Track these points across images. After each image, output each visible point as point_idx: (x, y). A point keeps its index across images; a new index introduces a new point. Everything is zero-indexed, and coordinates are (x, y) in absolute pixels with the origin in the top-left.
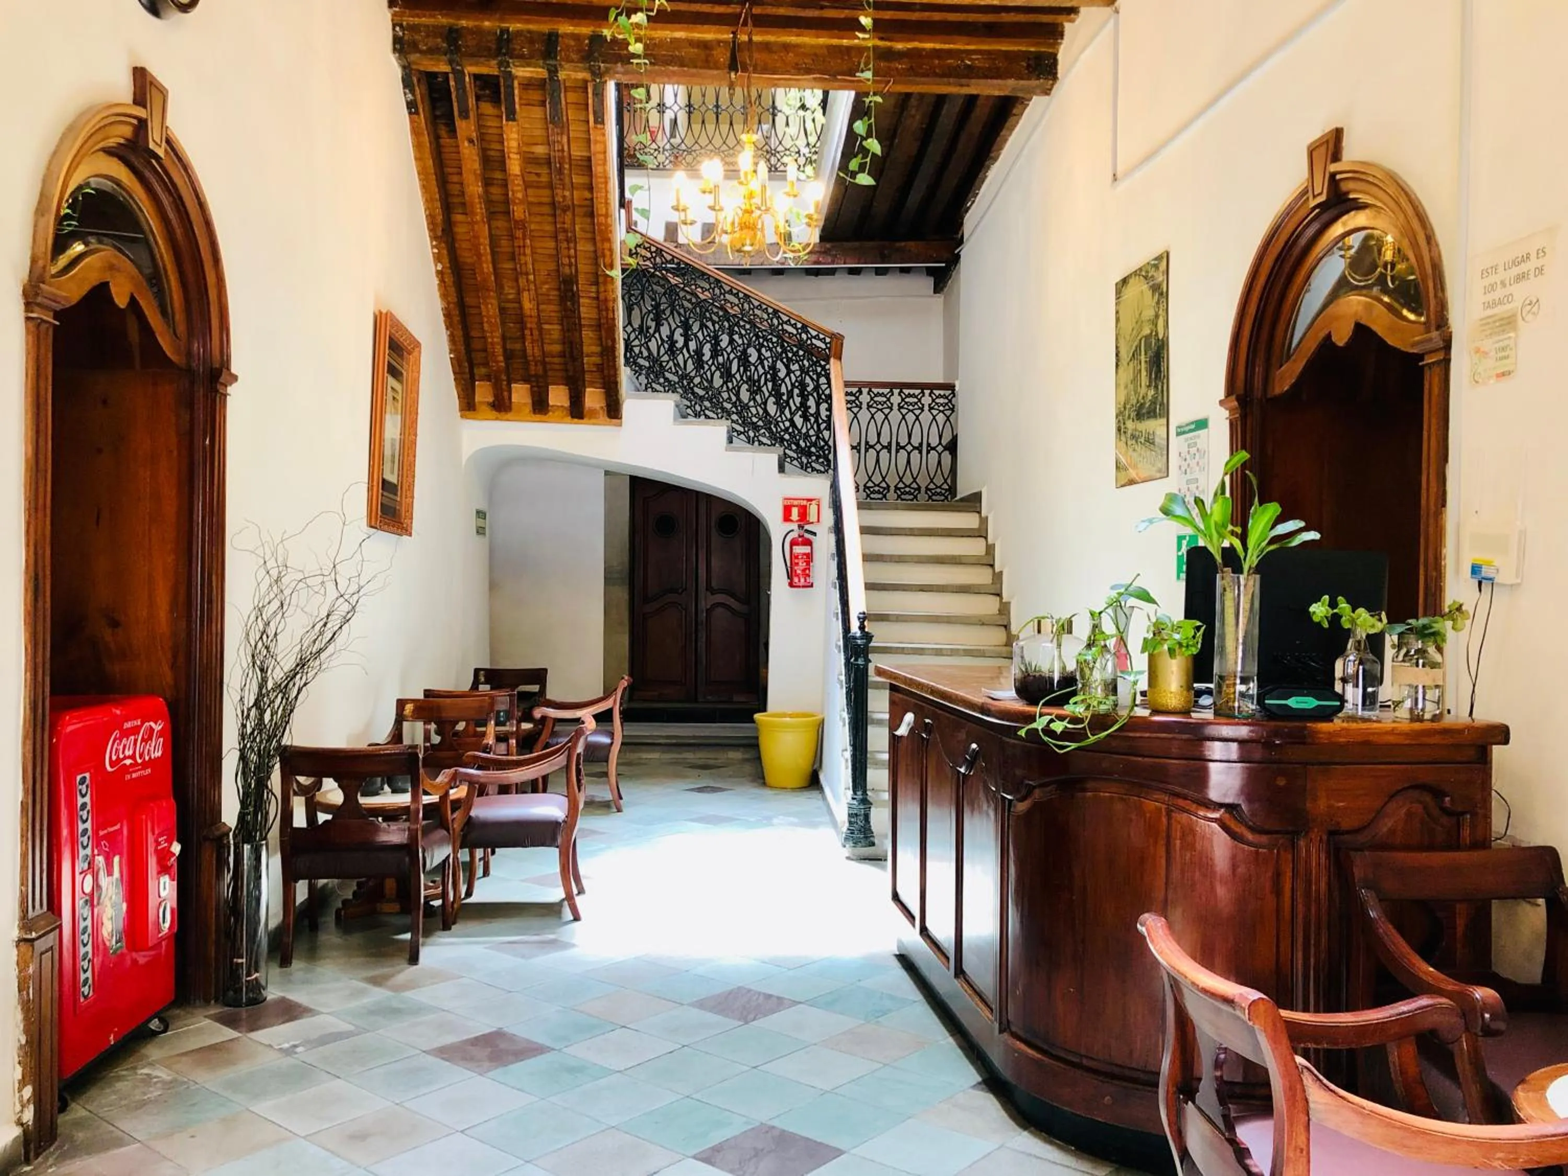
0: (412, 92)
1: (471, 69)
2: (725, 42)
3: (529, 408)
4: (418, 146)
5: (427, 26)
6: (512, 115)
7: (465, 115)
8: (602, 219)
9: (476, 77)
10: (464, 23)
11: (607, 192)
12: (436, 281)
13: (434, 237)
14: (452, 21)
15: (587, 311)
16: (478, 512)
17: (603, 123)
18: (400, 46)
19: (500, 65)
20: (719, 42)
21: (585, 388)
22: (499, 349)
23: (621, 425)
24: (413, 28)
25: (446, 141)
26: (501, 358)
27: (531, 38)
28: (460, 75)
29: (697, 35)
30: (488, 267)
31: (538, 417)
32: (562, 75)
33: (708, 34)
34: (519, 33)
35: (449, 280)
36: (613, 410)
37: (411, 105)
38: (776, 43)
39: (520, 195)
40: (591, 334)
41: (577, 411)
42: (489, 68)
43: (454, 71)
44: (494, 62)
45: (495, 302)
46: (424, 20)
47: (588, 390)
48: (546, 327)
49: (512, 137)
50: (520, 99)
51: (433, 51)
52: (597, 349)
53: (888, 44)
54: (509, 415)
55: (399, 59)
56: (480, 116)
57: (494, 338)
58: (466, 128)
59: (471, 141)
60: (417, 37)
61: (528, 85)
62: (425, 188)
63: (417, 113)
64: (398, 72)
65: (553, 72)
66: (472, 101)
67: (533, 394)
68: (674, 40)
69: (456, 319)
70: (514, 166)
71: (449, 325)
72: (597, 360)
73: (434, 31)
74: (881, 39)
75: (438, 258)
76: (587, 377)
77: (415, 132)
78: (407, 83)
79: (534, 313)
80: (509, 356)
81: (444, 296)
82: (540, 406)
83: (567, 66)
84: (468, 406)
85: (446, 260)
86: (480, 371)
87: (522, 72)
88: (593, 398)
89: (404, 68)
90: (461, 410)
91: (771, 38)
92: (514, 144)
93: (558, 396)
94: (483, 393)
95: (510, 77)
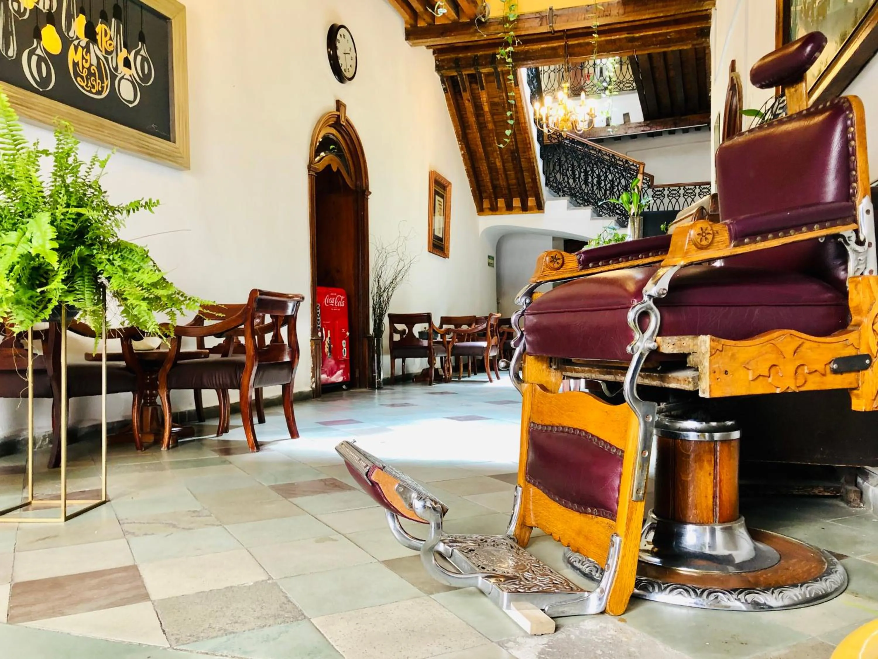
0: (445, 85)
1: (465, 72)
2: (562, 46)
3: (505, 208)
4: (449, 105)
5: (447, 59)
6: (482, 88)
7: (465, 90)
8: (523, 125)
9: (468, 75)
10: (461, 55)
11: (523, 113)
12: (462, 158)
13: (459, 141)
14: (456, 55)
15: (524, 164)
16: (489, 257)
17: (518, 85)
18: (438, 68)
19: (475, 69)
20: (559, 46)
21: (528, 198)
22: (489, 184)
23: (544, 212)
24: (443, 61)
25: (460, 101)
26: (491, 188)
27: (486, 57)
28: (461, 76)
29: (550, 45)
30: (481, 150)
31: (508, 212)
32: (499, 69)
33: (555, 44)
34: (481, 56)
35: (467, 157)
36: (540, 207)
37: (445, 90)
38: (584, 43)
39: (489, 119)
40: (527, 174)
41: (525, 208)
42: (472, 71)
43: (459, 74)
44: (472, 69)
45: (485, 164)
46: (446, 57)
47: (530, 199)
48: (509, 173)
49: (484, 97)
50: (486, 80)
51: (450, 68)
52: (530, 180)
53: (631, 35)
54: (497, 213)
55: (438, 73)
56: (472, 91)
57: (487, 179)
58: (466, 95)
59: (469, 101)
60: (444, 64)
61: (488, 75)
62: (453, 121)
63: (447, 92)
64: (439, 78)
65: (496, 69)
66: (467, 84)
67: (505, 202)
68: (542, 48)
69: (472, 173)
70: (486, 108)
71: (469, 176)
72: (531, 185)
73: (449, 60)
74: (628, 34)
75: (462, 149)
76: (528, 193)
77: (448, 99)
78: (443, 82)
79: (502, 167)
80: (494, 187)
81: (466, 164)
82: (509, 208)
83: (500, 65)
84: (481, 210)
85: (465, 149)
86: (484, 195)
87: (485, 70)
88: (531, 202)
89: (441, 76)
90: (478, 212)
91: (581, 41)
92: (485, 99)
93: (516, 202)
94: (486, 204)
95: (480, 73)
